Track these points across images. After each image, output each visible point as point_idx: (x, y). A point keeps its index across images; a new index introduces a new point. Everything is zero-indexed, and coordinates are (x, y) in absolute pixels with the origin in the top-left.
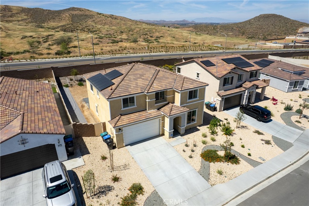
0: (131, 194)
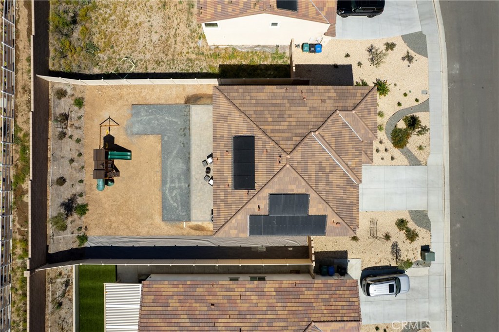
0: (404, 231)
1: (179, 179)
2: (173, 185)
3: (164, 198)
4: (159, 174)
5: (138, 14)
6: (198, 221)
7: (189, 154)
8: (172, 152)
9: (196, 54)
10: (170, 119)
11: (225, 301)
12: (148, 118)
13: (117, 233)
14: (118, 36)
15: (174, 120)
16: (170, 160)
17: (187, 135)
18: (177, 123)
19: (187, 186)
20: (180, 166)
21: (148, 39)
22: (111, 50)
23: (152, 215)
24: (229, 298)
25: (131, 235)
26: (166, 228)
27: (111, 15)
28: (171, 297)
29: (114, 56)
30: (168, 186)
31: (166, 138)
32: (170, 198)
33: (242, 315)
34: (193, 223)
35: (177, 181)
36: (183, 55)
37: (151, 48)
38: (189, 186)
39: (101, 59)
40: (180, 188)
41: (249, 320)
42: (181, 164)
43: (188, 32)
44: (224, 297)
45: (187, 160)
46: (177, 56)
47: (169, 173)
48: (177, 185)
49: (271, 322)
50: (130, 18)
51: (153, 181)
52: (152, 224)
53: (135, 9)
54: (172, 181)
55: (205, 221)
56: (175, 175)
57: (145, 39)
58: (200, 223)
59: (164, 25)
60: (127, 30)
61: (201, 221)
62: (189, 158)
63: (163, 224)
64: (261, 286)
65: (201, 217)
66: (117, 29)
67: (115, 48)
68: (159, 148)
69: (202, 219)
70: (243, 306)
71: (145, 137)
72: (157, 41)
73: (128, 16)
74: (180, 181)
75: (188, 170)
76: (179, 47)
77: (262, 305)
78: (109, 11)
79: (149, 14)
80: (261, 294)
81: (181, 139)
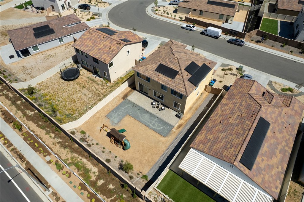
0: (227, 70)
1: (152, 119)
2: (153, 123)
3: (155, 131)
4: (143, 125)
5: (76, 95)
6: (176, 123)
7: (145, 110)
8: (138, 115)
9: (110, 88)
10: (125, 107)
11: (221, 117)
12: (116, 114)
13: (155, 161)
14: (75, 106)
15: (126, 107)
16: (141, 118)
17: (137, 106)
18: (128, 106)
19: (157, 119)
20: (147, 116)
21: (88, 98)
22: (77, 111)
23: (159, 140)
24: (221, 116)
25: (161, 155)
26: (170, 138)
27: (66, 103)
28: (206, 137)
29: (80, 111)
30: (151, 125)
31: (131, 114)
32: (157, 128)
33: (232, 113)
34: (176, 126)
35: (152, 121)
36: (106, 92)
37: (92, 99)
38: (158, 118)
39: (76, 116)
40: (156, 121)
41: (236, 112)
42: (146, 115)
43: (101, 86)
44: (220, 117)
45: (147, 112)
46: (104, 94)
47: (146, 122)
48: (154, 122)
49: (241, 105)
50: (74, 98)
51: (144, 129)
52: (163, 143)
53: (74, 95)
54: (151, 123)
55: (178, 121)
56: (149, 120)
57: (87, 99)
58: (178, 124)
59: (89, 91)
60: (77, 102)
61: (177, 123)
62: (146, 111)
63: (166, 138)
64: (222, 104)
65: (175, 121)
66: (72, 105)
67: (78, 109)
68: (132, 118)
69: (176, 122)
70: (228, 112)
71: (123, 120)
72: (92, 96)
73: (73, 99)
74: (153, 120)
75: (151, 114)
76: (102, 91)
77: (231, 106)
78: (64, 103)
79: (80, 92)
80: (226, 105)
81: (136, 109)
